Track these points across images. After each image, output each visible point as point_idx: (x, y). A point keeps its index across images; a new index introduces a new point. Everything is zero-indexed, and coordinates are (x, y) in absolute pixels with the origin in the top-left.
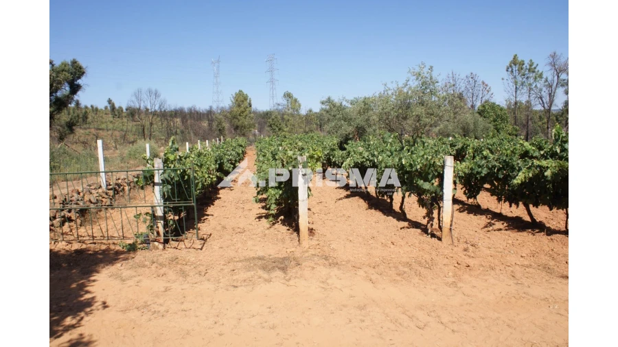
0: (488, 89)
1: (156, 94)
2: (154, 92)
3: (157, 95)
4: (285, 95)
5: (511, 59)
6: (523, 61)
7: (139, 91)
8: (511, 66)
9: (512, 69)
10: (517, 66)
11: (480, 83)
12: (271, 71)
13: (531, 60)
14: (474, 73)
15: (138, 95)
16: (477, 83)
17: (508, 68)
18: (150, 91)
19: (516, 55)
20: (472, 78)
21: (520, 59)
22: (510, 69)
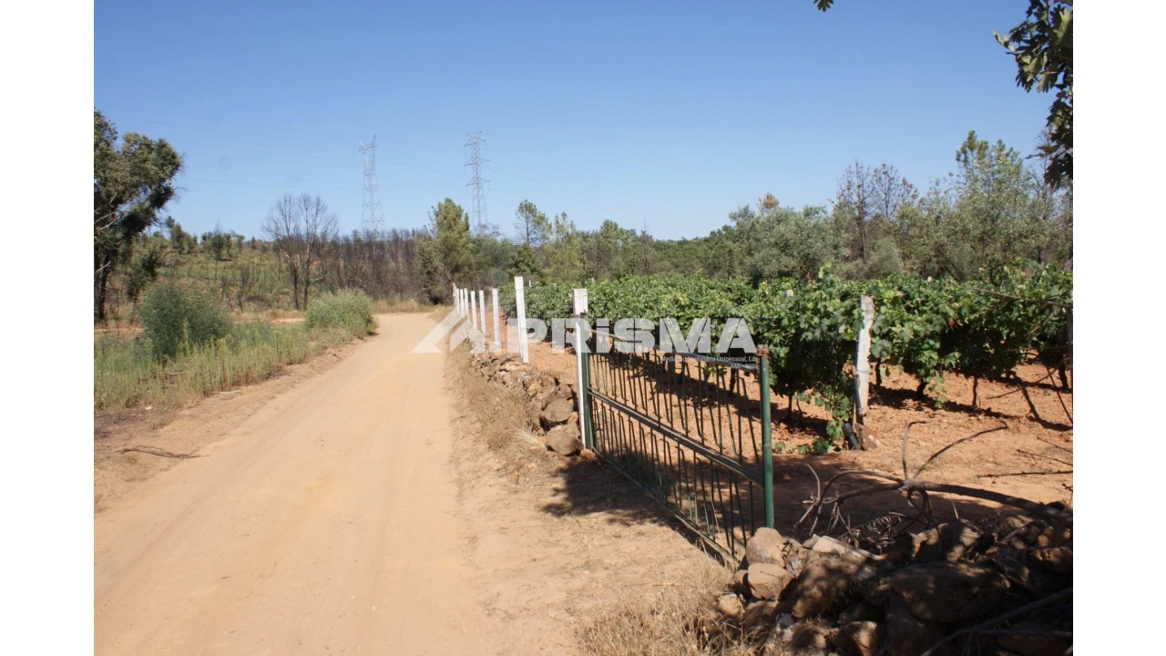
0: (912, 193)
1: (318, 205)
2: (313, 199)
3: (319, 207)
4: (521, 208)
5: (965, 138)
6: (986, 143)
7: (288, 200)
8: (965, 152)
9: (966, 158)
10: (976, 151)
11: (900, 182)
12: (475, 163)
13: (1000, 142)
14: (888, 165)
15: (284, 207)
16: (895, 182)
17: (959, 156)
18: (306, 200)
19: (973, 132)
20: (885, 173)
21: (979, 139)
22: (963, 157)
